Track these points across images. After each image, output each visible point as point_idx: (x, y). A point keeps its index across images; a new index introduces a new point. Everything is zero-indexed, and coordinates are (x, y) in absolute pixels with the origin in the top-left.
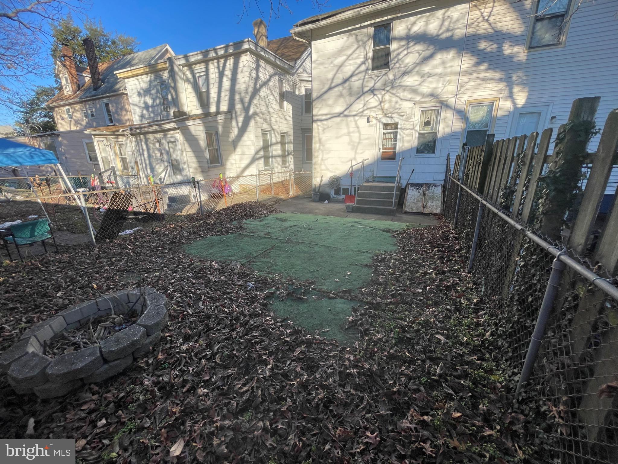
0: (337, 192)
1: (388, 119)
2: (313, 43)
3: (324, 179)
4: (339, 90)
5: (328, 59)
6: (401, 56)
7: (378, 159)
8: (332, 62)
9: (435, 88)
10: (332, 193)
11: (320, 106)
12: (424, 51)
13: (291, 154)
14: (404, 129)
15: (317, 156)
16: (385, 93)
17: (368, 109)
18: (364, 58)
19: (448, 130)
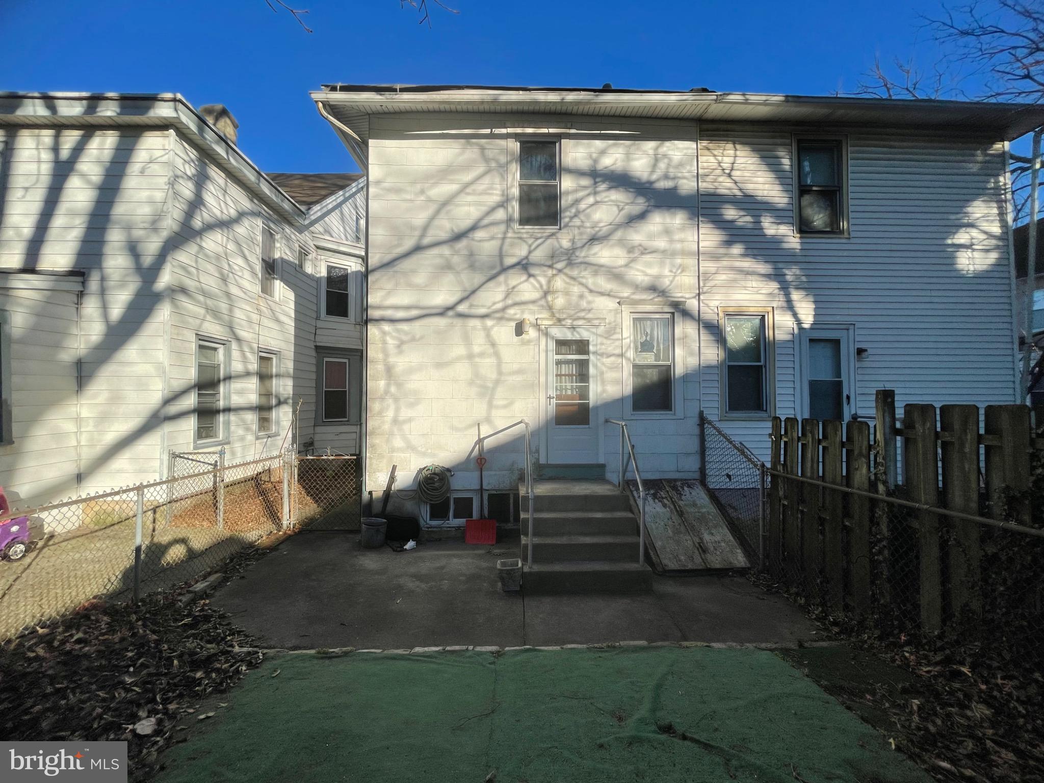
0: (439, 511)
1: (565, 330)
2: (371, 142)
3: (399, 474)
4: (441, 256)
5: (414, 183)
6: (582, 206)
7: (547, 423)
8: (422, 192)
9: (658, 277)
10: (424, 513)
11: (389, 286)
12: (627, 204)
13: (285, 402)
14: (602, 355)
15: (380, 413)
16: (554, 275)
17: (516, 304)
18: (503, 195)
19: (693, 362)
